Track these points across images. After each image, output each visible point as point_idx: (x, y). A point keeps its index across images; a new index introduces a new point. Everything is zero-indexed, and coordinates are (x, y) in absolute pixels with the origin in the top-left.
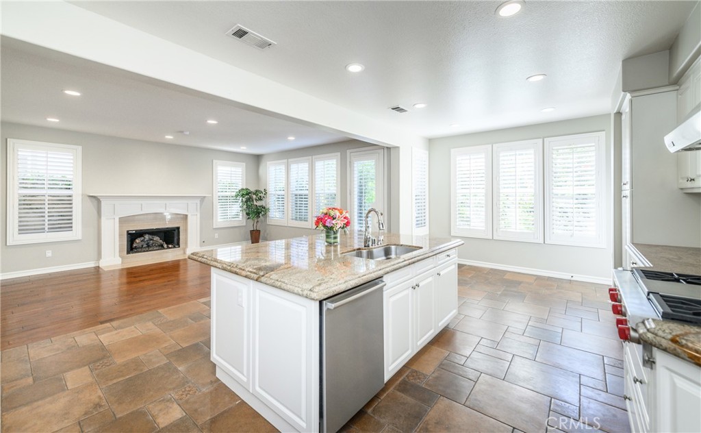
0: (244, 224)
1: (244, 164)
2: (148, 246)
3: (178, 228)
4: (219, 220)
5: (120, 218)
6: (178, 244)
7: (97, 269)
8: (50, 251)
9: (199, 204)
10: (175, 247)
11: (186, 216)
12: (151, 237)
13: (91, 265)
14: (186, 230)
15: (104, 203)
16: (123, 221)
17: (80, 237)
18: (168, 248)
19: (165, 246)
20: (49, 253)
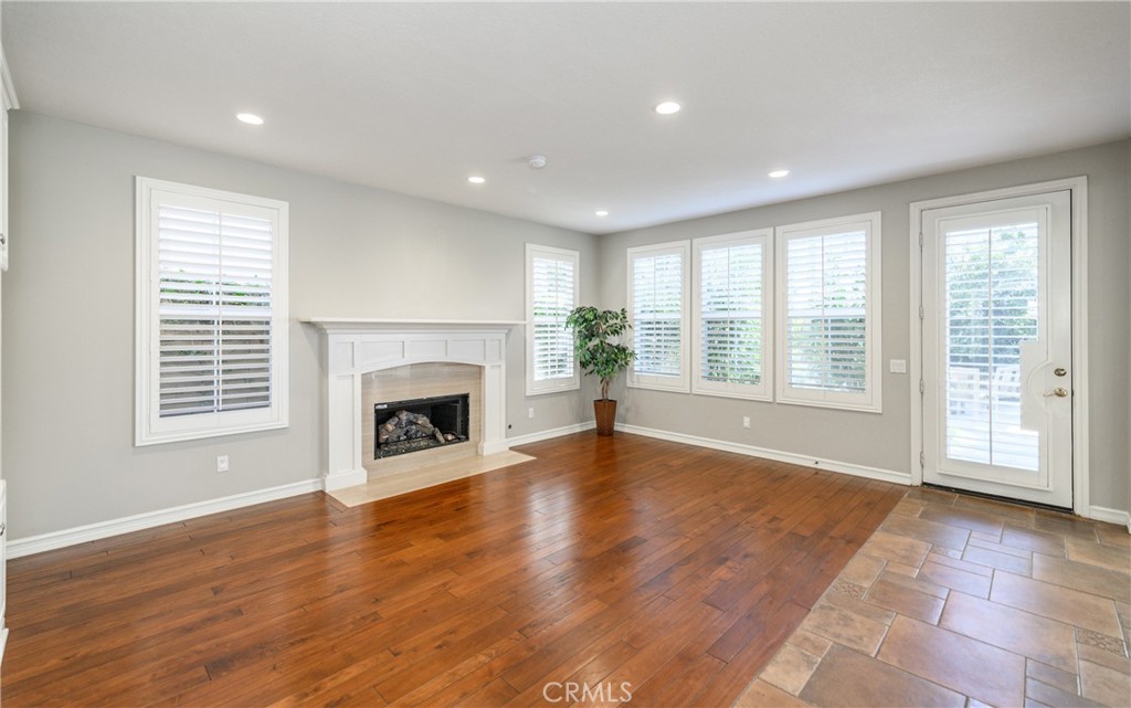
0: (578, 386)
1: (577, 254)
2: (409, 439)
3: (465, 397)
4: (537, 378)
5: (363, 375)
6: (465, 433)
7: (321, 496)
8: (226, 458)
9: (504, 341)
10: (460, 440)
11: (480, 369)
12: (411, 416)
13: (307, 487)
14: (480, 401)
15: (334, 339)
16: (367, 380)
17: (284, 422)
18: (448, 442)
19: (441, 438)
20: (223, 464)
